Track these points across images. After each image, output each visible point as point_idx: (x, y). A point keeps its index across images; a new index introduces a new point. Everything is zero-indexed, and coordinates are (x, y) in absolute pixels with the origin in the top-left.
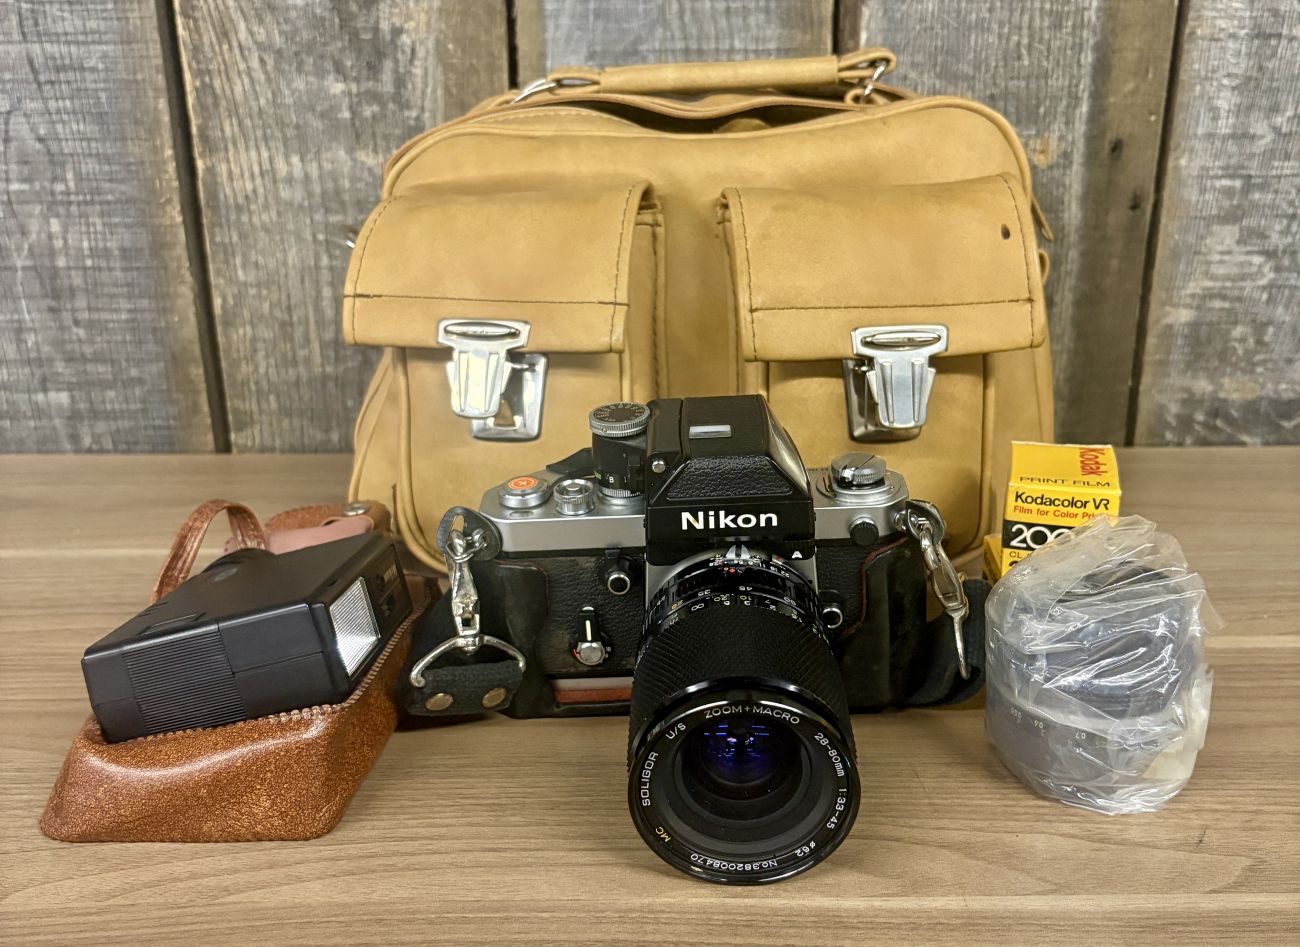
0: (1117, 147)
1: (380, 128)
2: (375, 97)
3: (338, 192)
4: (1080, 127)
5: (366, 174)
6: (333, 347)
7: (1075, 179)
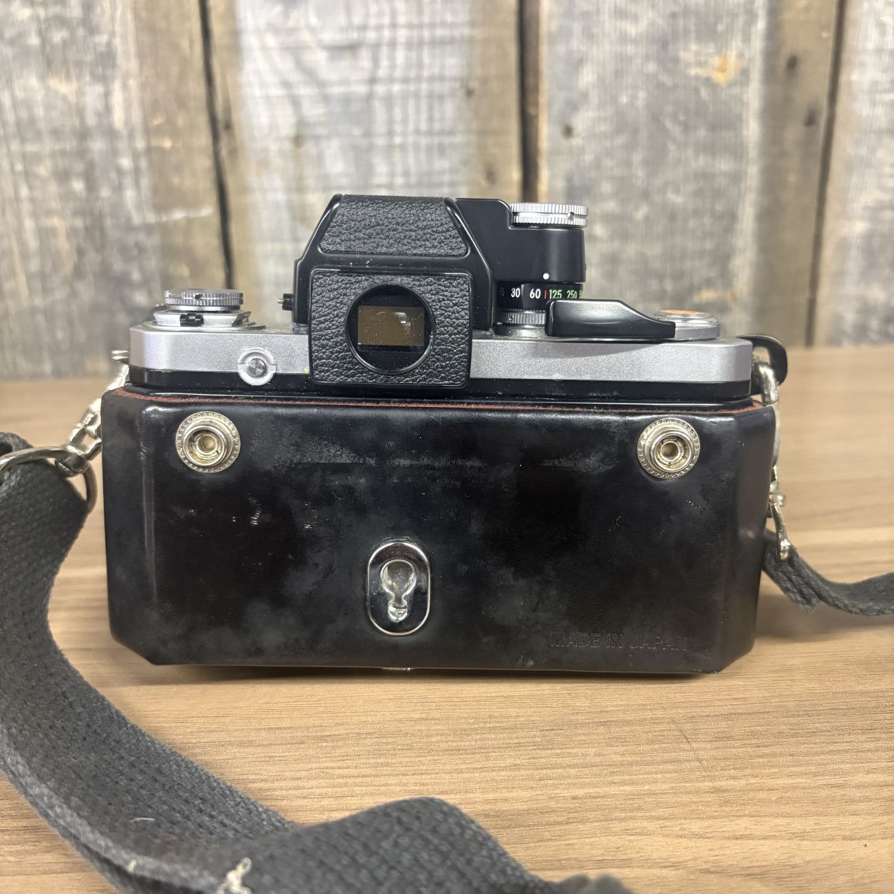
0: (793, 63)
1: (72, 54)
2: (62, 22)
3: (32, 121)
4: (758, 44)
5: (59, 103)
6: (42, 279)
7: (753, 96)
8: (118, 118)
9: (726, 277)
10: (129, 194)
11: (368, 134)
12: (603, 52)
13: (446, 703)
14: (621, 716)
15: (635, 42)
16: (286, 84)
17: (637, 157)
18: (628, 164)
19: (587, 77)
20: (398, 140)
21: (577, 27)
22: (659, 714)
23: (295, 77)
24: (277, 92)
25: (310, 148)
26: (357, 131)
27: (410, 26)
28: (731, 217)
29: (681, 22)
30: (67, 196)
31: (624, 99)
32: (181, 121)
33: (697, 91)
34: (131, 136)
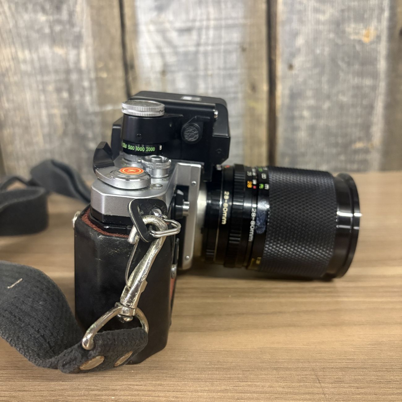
1: (64, 37)
2: (59, 22)
4: (385, 24)
5: (58, 58)
6: (49, 137)
7: (383, 48)
8: (83, 64)
9: (368, 136)
10: (88, 99)
11: (196, 69)
12: (307, 29)
13: (197, 353)
14: (286, 365)
15: (324, 24)
16: (159, 47)
17: (325, 79)
18: (320, 82)
19: (300, 41)
20: (210, 72)
21: (295, 17)
22: (306, 365)
23: (162, 44)
24: (154, 51)
25: (169, 77)
26: (190, 69)
27: (216, 19)
28: (371, 108)
29: (346, 14)
30: (61, 99)
31: (318, 51)
32: (111, 65)
33: (354, 46)
34: (89, 72)
